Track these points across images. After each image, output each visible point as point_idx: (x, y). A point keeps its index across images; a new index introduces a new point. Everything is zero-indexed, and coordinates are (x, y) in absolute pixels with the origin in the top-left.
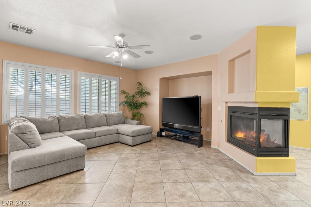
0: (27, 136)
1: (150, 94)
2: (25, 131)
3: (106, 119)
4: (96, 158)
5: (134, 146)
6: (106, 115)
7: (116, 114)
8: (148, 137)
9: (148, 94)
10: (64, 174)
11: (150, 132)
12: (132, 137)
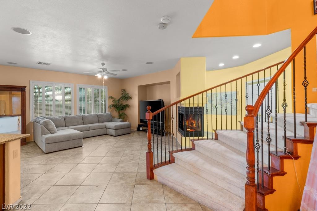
0: (50, 127)
1: (132, 99)
2: (49, 124)
3: (97, 118)
4: (89, 142)
5: (116, 136)
6: (97, 115)
7: (105, 114)
8: (127, 131)
9: (130, 98)
10: (71, 148)
11: (129, 127)
12: (114, 130)
